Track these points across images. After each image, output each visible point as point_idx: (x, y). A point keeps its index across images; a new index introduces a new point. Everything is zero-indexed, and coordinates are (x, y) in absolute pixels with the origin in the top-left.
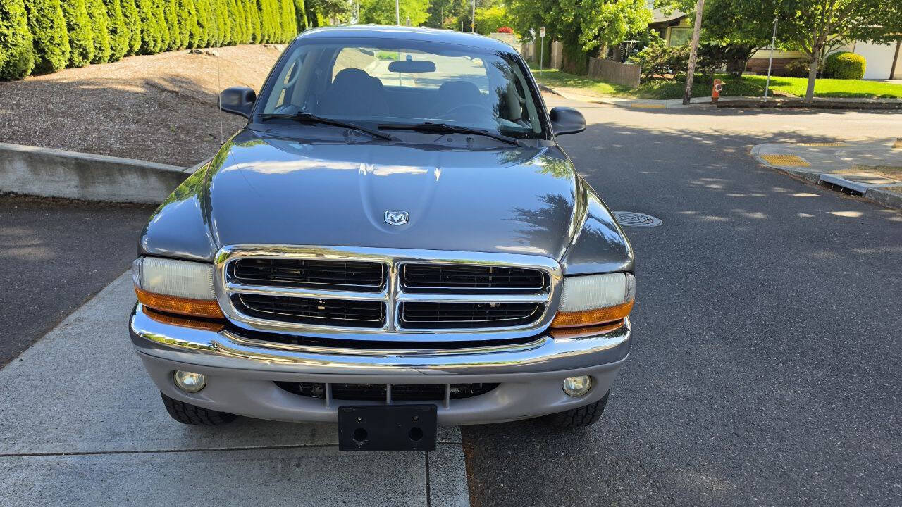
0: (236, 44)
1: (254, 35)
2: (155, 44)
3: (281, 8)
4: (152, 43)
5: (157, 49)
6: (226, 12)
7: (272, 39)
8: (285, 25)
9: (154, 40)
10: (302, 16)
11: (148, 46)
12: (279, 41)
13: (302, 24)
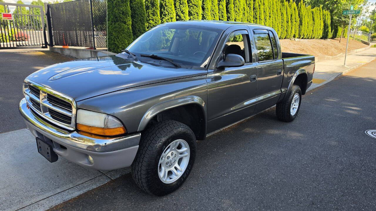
0: (282, 39)
1: (295, 35)
2: (239, 38)
3: (314, 24)
4: (238, 37)
5: (240, 40)
6: (280, 26)
7: (305, 37)
8: (314, 31)
9: (239, 37)
10: (328, 27)
11: (237, 39)
12: (310, 38)
13: (326, 31)
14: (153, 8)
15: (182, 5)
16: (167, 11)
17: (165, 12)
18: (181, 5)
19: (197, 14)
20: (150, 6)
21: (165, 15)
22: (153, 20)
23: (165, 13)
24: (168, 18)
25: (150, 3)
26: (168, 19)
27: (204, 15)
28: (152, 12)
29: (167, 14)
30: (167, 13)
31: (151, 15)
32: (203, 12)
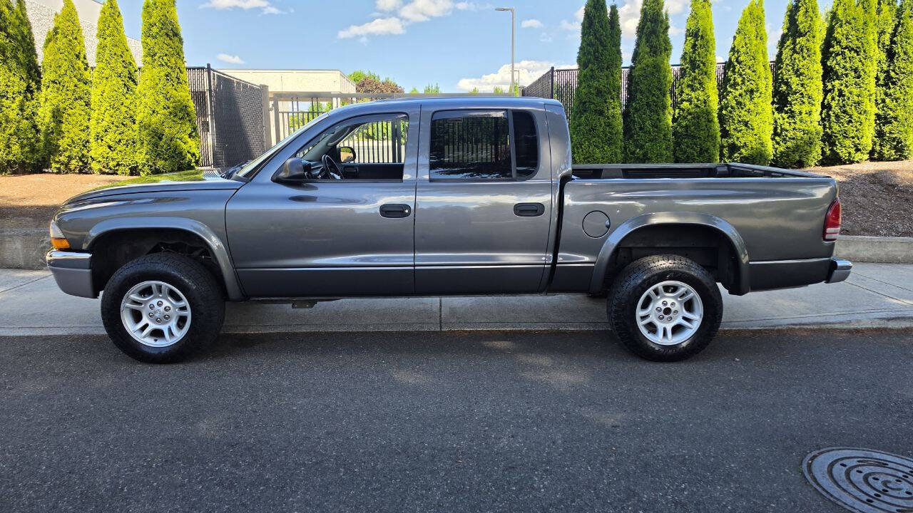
14: (694, 72)
15: (799, 54)
16: (741, 75)
17: (735, 78)
18: (795, 55)
19: (856, 72)
20: (687, 68)
21: (734, 85)
22: (690, 101)
23: (734, 80)
24: (740, 91)
25: (688, 61)
26: (740, 95)
27: (892, 74)
28: (690, 83)
29: (740, 83)
30: (739, 80)
31: (687, 91)
32: (889, 66)
